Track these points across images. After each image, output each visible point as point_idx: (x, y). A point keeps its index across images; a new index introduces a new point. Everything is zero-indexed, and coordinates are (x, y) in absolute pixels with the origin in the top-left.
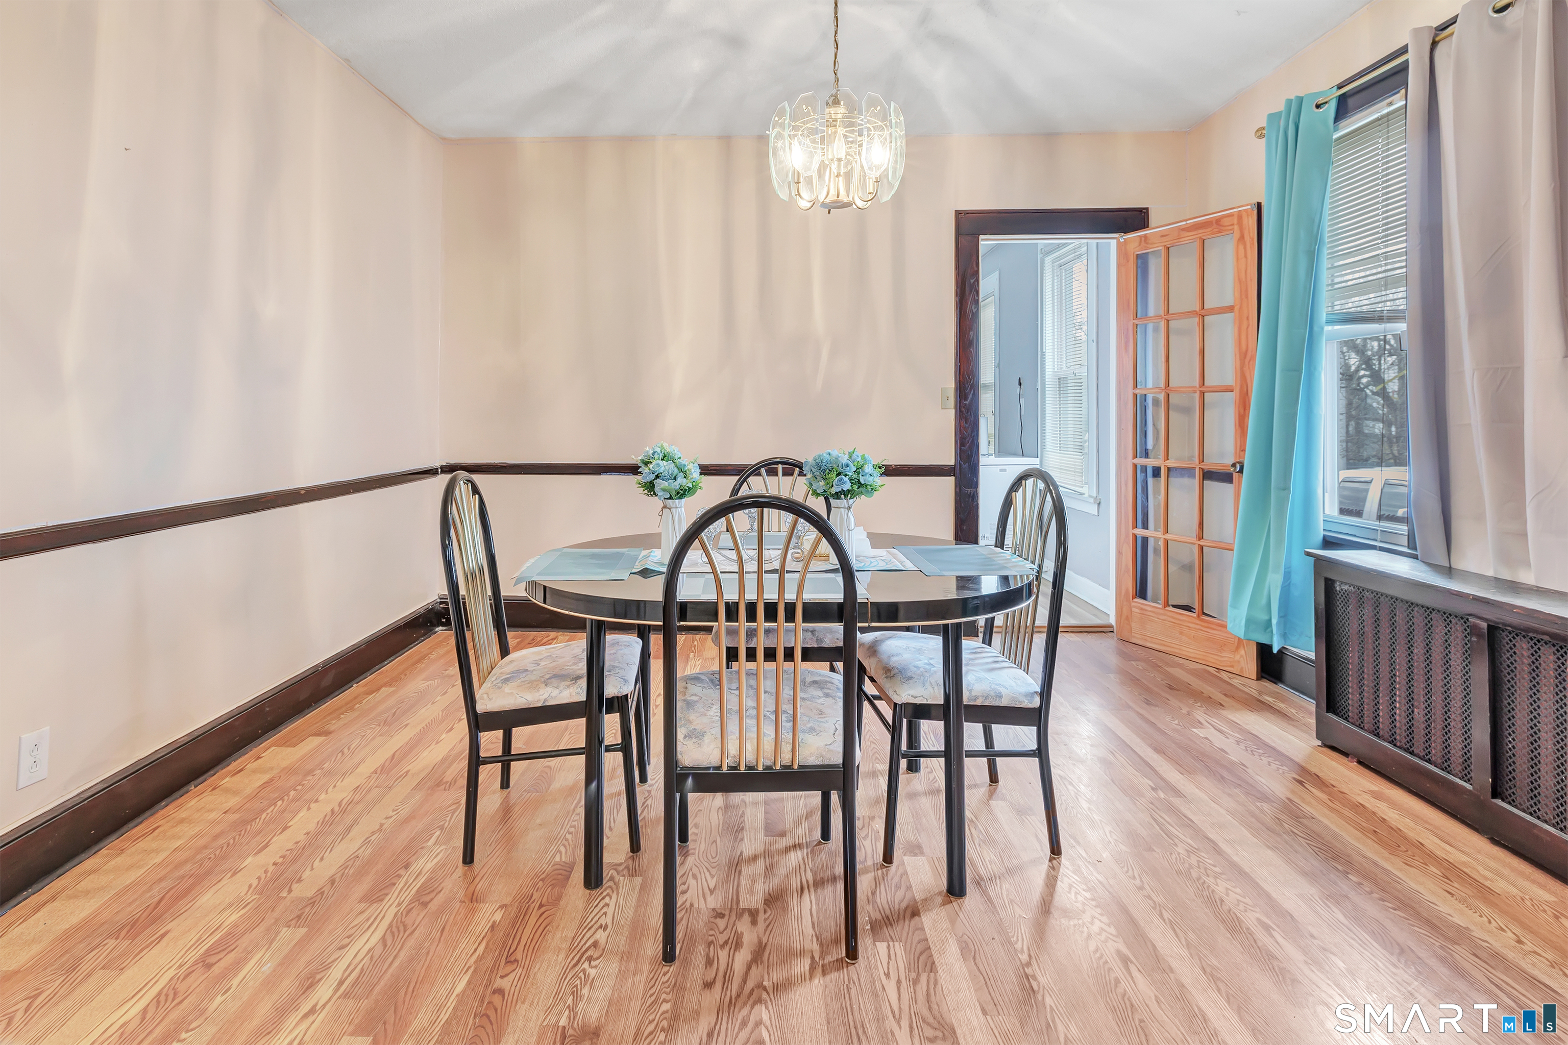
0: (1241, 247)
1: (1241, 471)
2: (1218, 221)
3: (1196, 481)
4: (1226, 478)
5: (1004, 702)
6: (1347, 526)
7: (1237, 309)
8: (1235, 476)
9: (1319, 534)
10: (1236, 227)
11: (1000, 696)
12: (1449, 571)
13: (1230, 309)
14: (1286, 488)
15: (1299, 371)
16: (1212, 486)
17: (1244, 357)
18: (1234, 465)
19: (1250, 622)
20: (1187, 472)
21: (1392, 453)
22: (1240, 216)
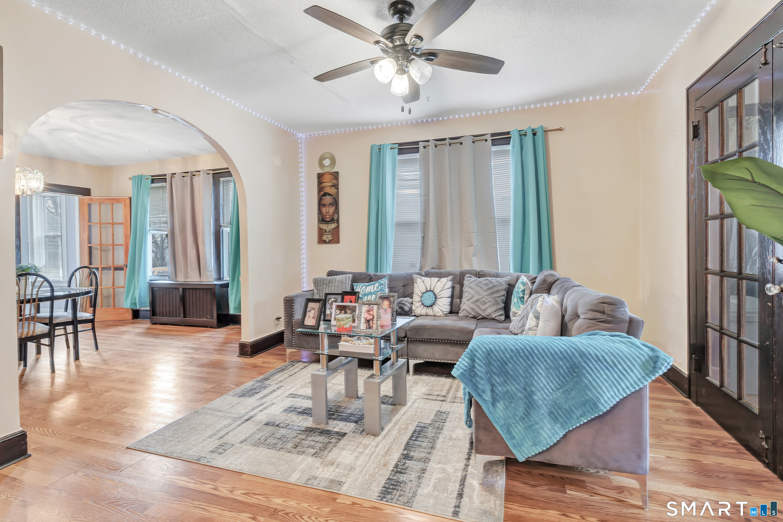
0: (125, 208)
1: (127, 267)
2: (118, 199)
3: (112, 271)
4: (121, 269)
5: (84, 319)
6: (153, 278)
7: (124, 224)
8: (124, 268)
9: (149, 279)
10: (123, 202)
11: (83, 317)
12: (176, 281)
13: (122, 224)
14: (140, 269)
15: (143, 241)
16: (116, 272)
17: (127, 237)
18: (124, 265)
19: (132, 303)
20: (108, 268)
21: (159, 263)
22: (125, 199)
